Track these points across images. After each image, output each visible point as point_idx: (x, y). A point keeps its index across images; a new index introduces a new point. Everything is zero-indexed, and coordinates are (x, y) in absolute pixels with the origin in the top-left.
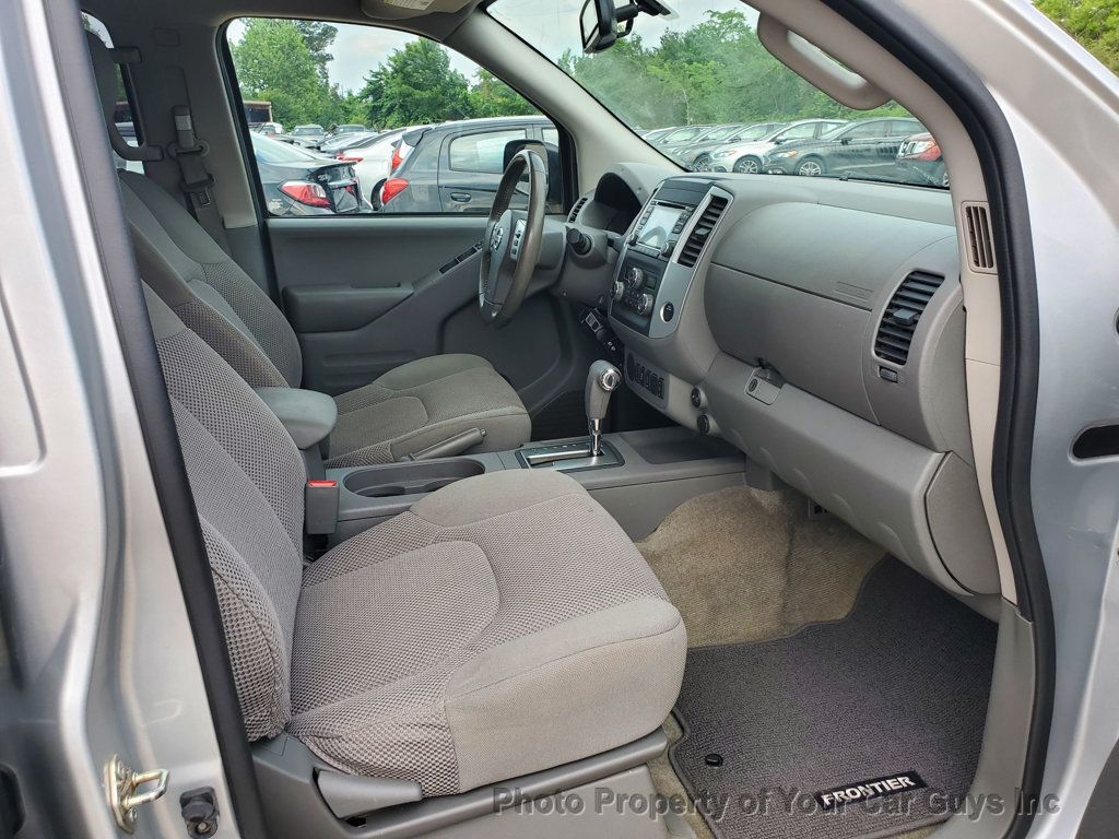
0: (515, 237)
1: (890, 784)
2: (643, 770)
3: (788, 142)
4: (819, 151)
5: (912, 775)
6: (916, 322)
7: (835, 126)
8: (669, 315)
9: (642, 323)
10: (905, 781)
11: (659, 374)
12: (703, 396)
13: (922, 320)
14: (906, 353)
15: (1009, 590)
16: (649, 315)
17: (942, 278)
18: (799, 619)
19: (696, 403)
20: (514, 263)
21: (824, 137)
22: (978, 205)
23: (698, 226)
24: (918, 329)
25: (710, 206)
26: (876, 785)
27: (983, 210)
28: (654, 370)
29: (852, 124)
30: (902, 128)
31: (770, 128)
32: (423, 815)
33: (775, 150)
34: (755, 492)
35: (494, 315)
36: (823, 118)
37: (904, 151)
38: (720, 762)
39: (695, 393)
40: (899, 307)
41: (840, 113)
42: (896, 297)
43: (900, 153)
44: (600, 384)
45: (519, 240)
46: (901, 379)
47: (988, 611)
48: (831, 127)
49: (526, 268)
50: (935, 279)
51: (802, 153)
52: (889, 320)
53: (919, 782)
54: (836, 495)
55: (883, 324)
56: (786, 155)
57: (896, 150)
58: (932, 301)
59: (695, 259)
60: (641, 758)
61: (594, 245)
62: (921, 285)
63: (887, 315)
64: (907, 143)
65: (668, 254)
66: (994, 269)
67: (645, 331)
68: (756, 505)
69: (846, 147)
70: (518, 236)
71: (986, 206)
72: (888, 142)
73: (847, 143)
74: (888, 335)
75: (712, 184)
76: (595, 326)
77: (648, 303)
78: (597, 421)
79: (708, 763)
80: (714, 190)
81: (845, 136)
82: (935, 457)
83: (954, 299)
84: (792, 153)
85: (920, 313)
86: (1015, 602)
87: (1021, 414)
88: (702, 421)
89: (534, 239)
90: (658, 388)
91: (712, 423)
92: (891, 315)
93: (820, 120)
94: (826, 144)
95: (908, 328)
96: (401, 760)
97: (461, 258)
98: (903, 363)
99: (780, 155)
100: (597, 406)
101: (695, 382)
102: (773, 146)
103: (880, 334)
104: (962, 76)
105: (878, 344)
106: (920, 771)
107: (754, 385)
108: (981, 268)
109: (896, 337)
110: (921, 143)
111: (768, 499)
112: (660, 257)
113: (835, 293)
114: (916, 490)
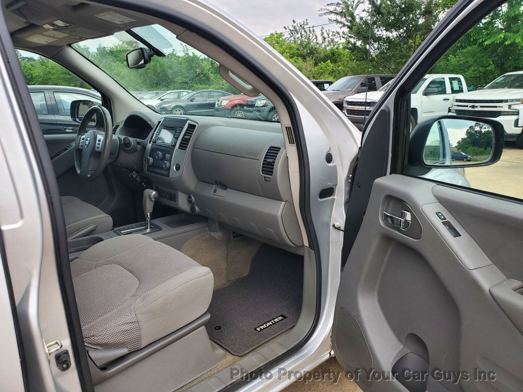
0: (97, 142)
1: (276, 320)
2: (203, 327)
3: (166, 100)
4: (181, 104)
5: (282, 316)
6: (274, 162)
7: (186, 93)
8: (178, 168)
9: (165, 172)
10: (280, 318)
11: (173, 192)
12: (193, 198)
13: (276, 161)
14: (272, 172)
15: (306, 243)
16: (169, 169)
17: (280, 148)
18: (233, 278)
19: (190, 201)
20: (99, 153)
21: (182, 98)
22: (289, 126)
23: (185, 135)
24: (275, 164)
25: (188, 127)
26: (272, 321)
27: (290, 128)
28: (170, 191)
29: (194, 92)
30: (215, 94)
31: (157, 94)
32: (129, 359)
33: (161, 103)
34: (212, 233)
35: (89, 176)
36: (180, 89)
37: (218, 105)
38: (220, 328)
39: (189, 197)
40: (268, 158)
41: (187, 88)
42: (266, 155)
43: (216, 106)
44: (150, 199)
45: (101, 143)
46: (271, 179)
47: (300, 252)
48: (185, 94)
49: (106, 154)
50: (278, 149)
51: (173, 105)
52: (265, 162)
53: (285, 317)
54: (251, 223)
55: (263, 164)
56: (167, 106)
57: (215, 104)
58: (278, 156)
59: (186, 147)
60: (201, 323)
61: (132, 144)
62: (273, 151)
63: (264, 161)
64: (219, 101)
65: (174, 146)
66: (295, 145)
67: (168, 175)
68: (213, 238)
69: (192, 103)
70: (99, 141)
71: (291, 126)
72: (210, 101)
73: (192, 101)
74: (265, 167)
75: (188, 120)
76: (137, 177)
77: (168, 164)
78: (149, 214)
79: (216, 329)
80: (189, 122)
81: (192, 98)
82: (283, 203)
83: (284, 155)
84: (169, 105)
85: (275, 159)
86: (308, 246)
87: (306, 186)
88: (193, 209)
89: (109, 142)
90: (174, 198)
91: (197, 208)
92: (266, 161)
93: (179, 90)
94: (183, 101)
95: (272, 165)
96: (120, 339)
97: (60, 153)
98: (272, 175)
99: (164, 106)
100: (149, 207)
101: (189, 193)
102: (160, 101)
103: (263, 167)
104: (283, 89)
105: (263, 170)
106: (284, 314)
107: (215, 191)
108: (291, 145)
109: (268, 167)
110: (224, 101)
111: (218, 235)
112: (170, 147)
113: (245, 156)
114: (279, 214)
